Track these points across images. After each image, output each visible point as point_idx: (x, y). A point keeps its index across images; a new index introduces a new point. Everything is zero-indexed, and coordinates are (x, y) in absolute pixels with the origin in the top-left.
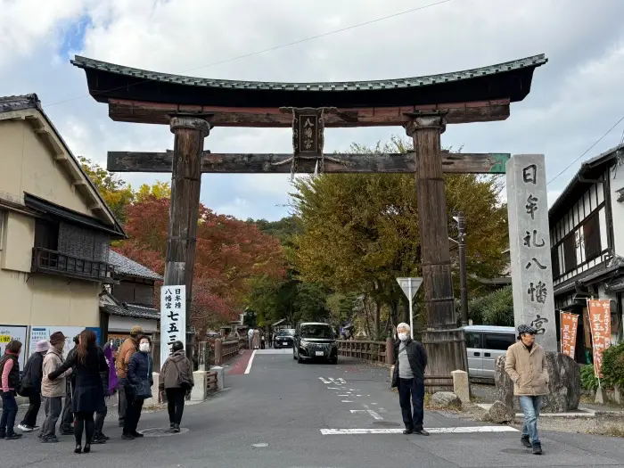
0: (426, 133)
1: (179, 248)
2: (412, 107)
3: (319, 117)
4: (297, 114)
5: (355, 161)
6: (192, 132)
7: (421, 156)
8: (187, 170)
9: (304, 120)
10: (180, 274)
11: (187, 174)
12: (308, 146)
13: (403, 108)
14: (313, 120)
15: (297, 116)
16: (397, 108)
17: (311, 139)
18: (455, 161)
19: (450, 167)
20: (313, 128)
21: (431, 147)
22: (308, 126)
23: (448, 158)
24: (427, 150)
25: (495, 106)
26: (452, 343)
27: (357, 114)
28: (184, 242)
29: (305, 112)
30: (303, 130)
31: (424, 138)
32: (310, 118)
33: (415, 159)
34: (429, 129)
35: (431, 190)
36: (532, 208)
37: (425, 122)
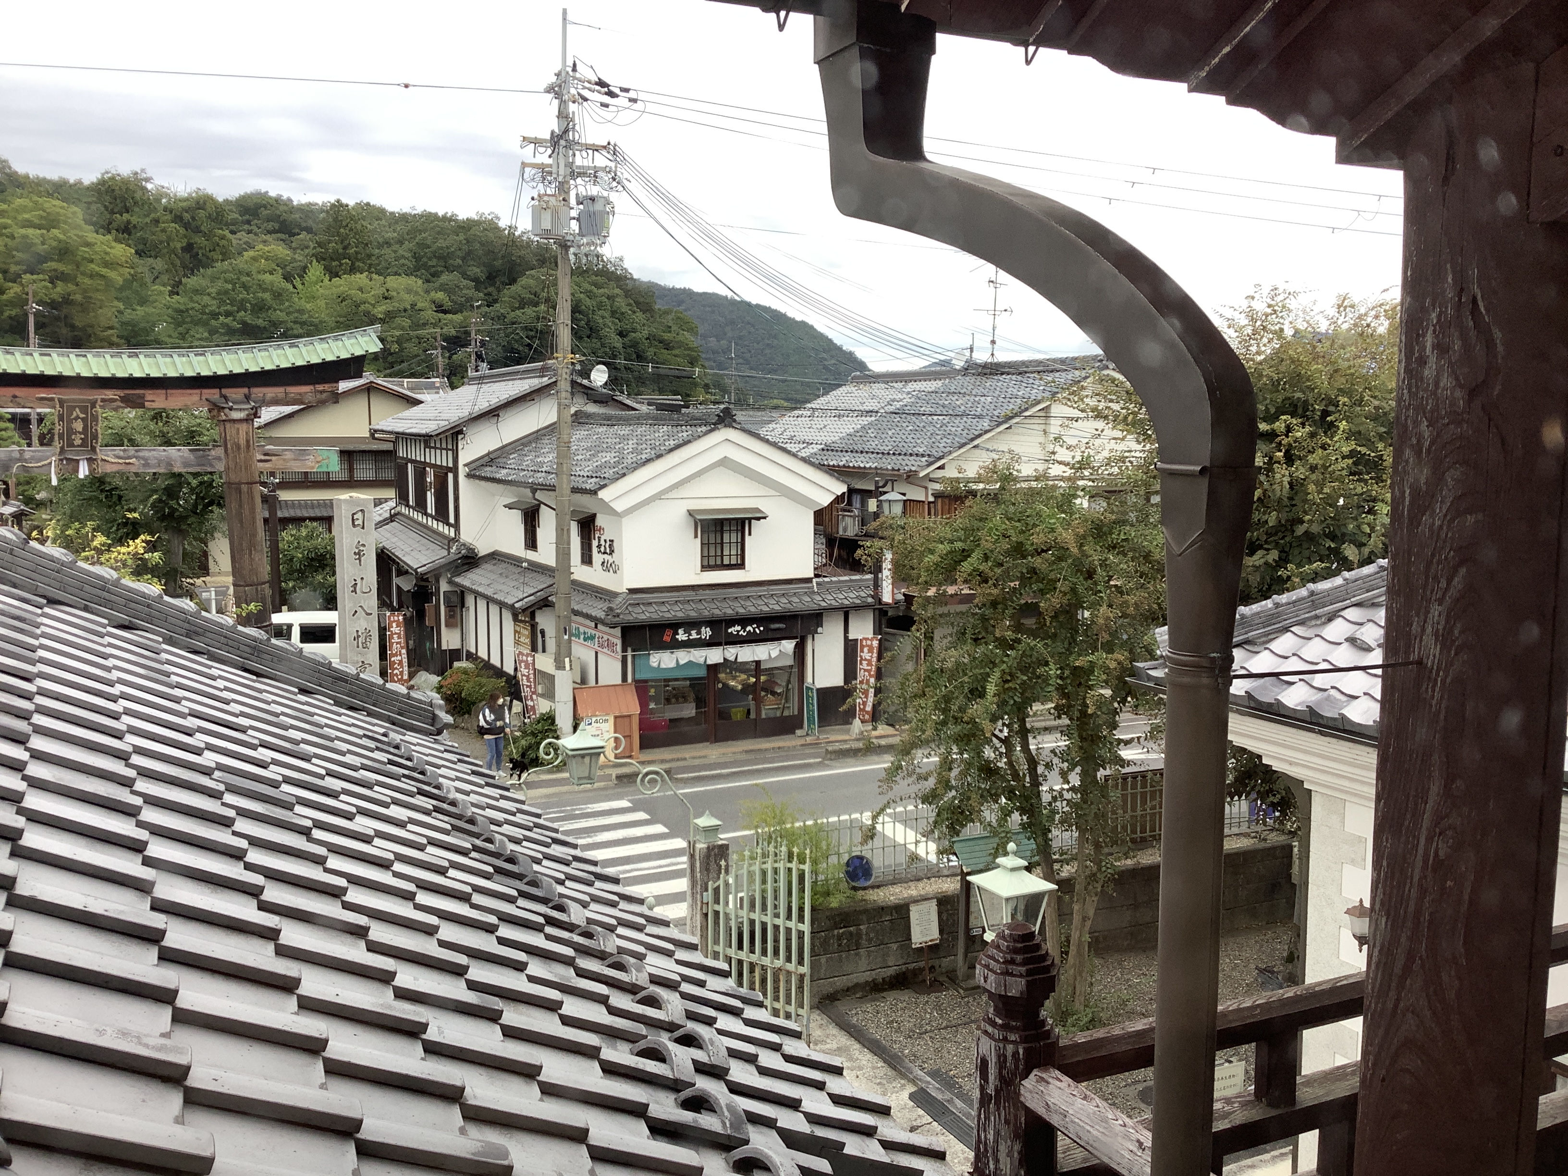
0: (236, 426)
2: (217, 391)
3: (93, 407)
4: (61, 402)
5: (143, 458)
7: (231, 455)
9: (71, 409)
13: (205, 391)
14: (84, 410)
15: (62, 406)
16: (198, 391)
17: (80, 433)
18: (273, 458)
19: (267, 465)
20: (84, 420)
21: (243, 442)
22: (77, 417)
23: (265, 455)
24: (238, 447)
25: (321, 392)
27: (143, 397)
29: (74, 401)
30: (70, 422)
31: (234, 432)
32: (80, 408)
33: (223, 456)
34: (240, 421)
35: (245, 497)
36: (359, 554)
37: (236, 415)
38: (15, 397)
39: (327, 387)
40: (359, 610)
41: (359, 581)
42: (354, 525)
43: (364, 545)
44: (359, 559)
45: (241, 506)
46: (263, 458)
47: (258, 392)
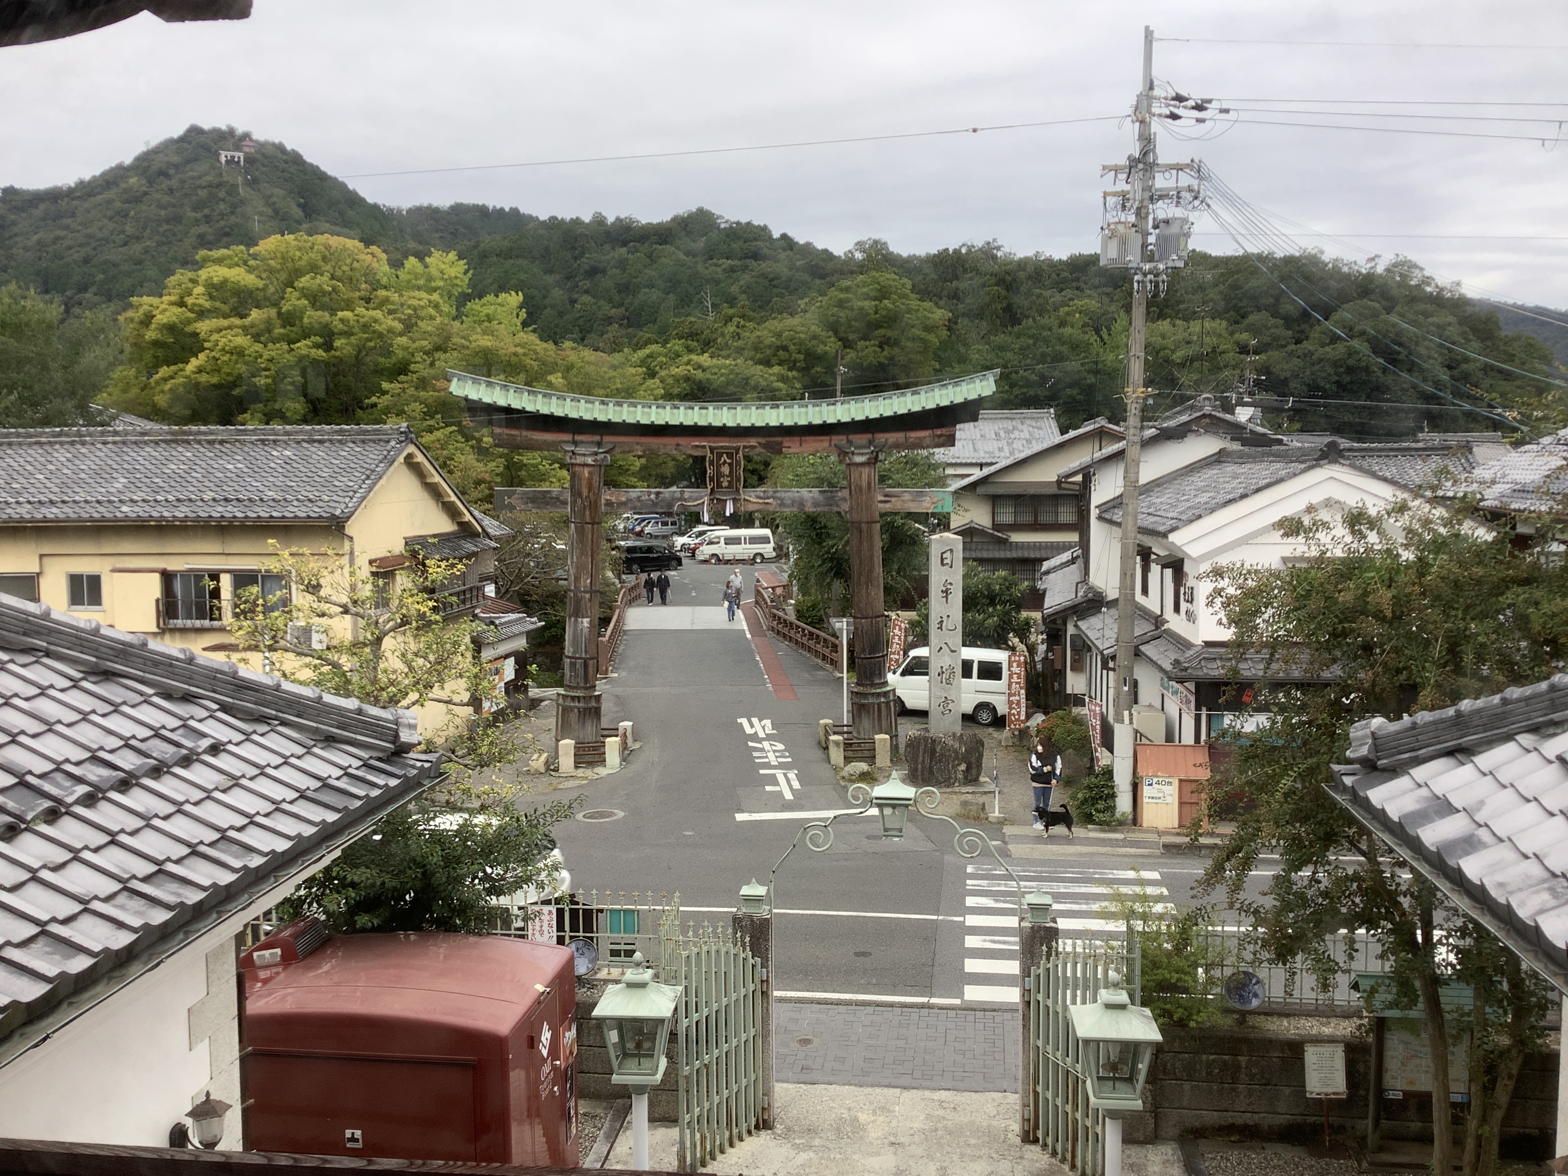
0: (859, 469)
1: (583, 603)
2: (844, 437)
3: (737, 453)
4: (712, 450)
5: (779, 498)
6: (591, 469)
7: (855, 496)
8: (588, 513)
9: (720, 455)
10: (586, 631)
11: (588, 519)
12: (725, 484)
13: (834, 437)
14: (730, 456)
15: (712, 453)
16: (828, 438)
17: (726, 476)
18: (893, 499)
19: (887, 505)
20: (730, 465)
21: (864, 484)
22: (725, 462)
23: (886, 496)
24: (861, 490)
25: (940, 436)
26: (879, 704)
27: (781, 443)
28: (588, 596)
29: (722, 447)
30: (719, 466)
31: (857, 474)
32: (727, 454)
33: (848, 497)
34: (862, 464)
35: (864, 534)
36: (946, 593)
37: (859, 459)
38: (678, 445)
39: (944, 431)
40: (944, 646)
41: (945, 619)
42: (943, 564)
43: (951, 584)
44: (946, 597)
45: (860, 543)
46: (883, 498)
47: (881, 438)
